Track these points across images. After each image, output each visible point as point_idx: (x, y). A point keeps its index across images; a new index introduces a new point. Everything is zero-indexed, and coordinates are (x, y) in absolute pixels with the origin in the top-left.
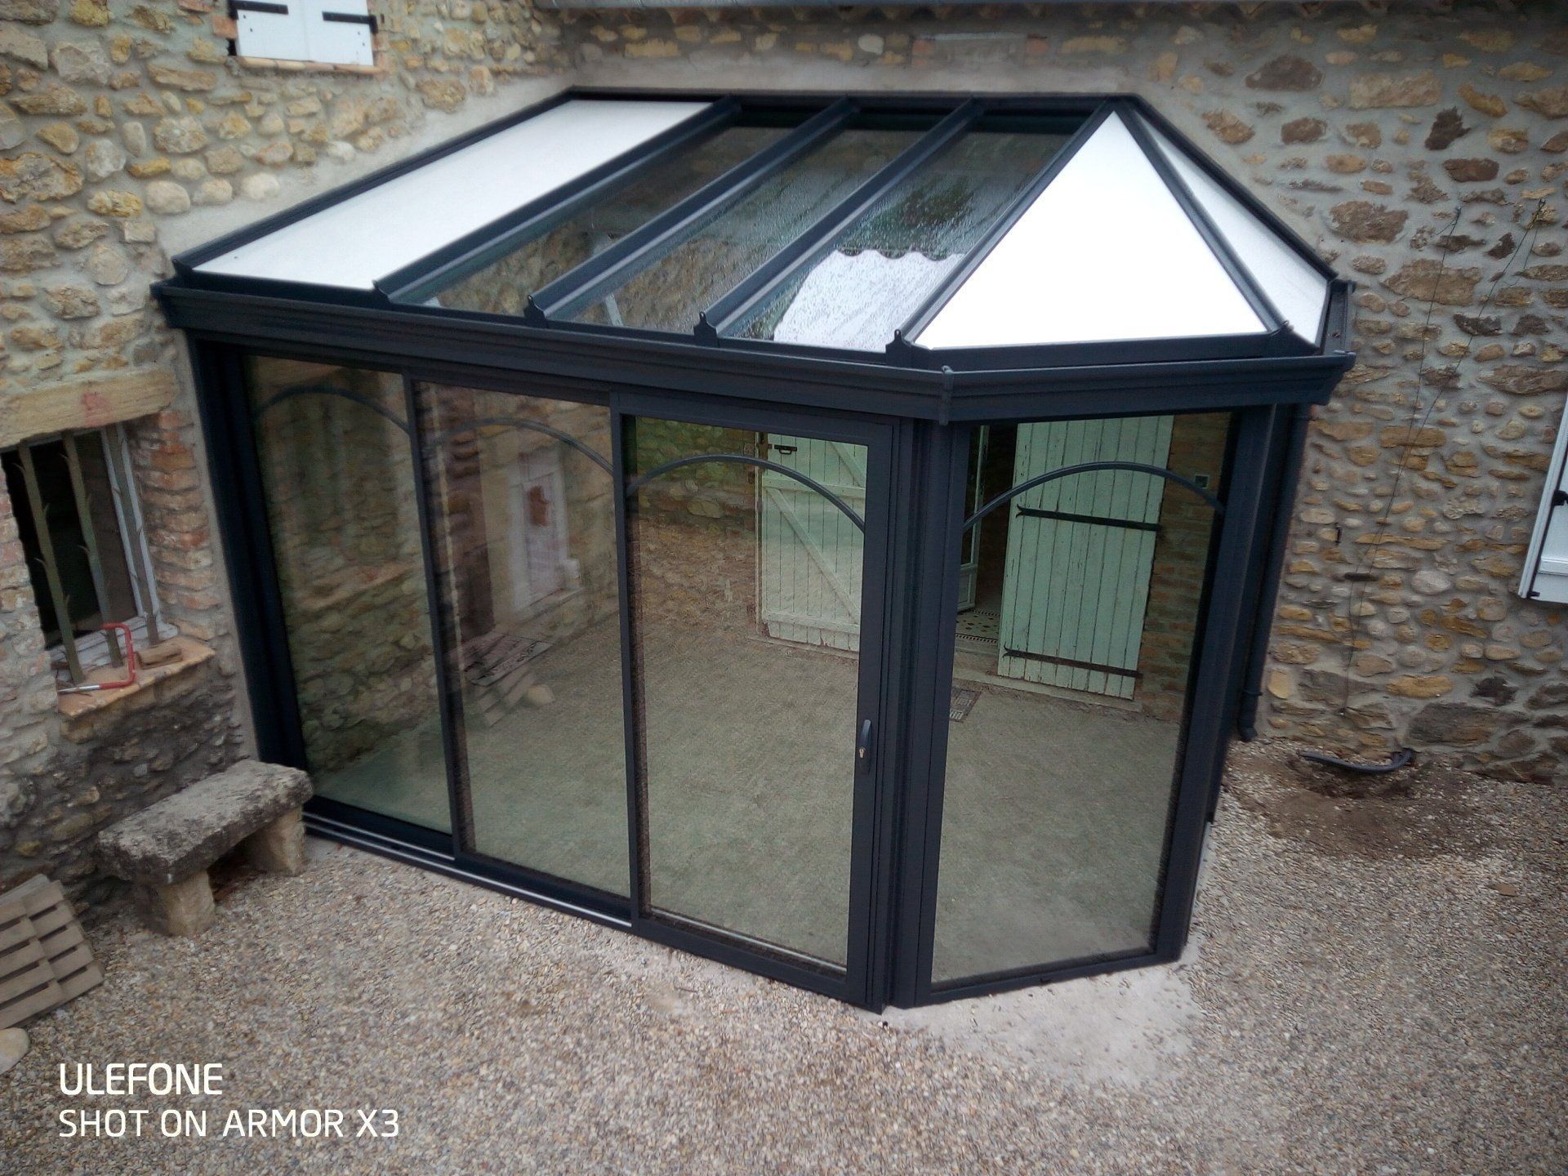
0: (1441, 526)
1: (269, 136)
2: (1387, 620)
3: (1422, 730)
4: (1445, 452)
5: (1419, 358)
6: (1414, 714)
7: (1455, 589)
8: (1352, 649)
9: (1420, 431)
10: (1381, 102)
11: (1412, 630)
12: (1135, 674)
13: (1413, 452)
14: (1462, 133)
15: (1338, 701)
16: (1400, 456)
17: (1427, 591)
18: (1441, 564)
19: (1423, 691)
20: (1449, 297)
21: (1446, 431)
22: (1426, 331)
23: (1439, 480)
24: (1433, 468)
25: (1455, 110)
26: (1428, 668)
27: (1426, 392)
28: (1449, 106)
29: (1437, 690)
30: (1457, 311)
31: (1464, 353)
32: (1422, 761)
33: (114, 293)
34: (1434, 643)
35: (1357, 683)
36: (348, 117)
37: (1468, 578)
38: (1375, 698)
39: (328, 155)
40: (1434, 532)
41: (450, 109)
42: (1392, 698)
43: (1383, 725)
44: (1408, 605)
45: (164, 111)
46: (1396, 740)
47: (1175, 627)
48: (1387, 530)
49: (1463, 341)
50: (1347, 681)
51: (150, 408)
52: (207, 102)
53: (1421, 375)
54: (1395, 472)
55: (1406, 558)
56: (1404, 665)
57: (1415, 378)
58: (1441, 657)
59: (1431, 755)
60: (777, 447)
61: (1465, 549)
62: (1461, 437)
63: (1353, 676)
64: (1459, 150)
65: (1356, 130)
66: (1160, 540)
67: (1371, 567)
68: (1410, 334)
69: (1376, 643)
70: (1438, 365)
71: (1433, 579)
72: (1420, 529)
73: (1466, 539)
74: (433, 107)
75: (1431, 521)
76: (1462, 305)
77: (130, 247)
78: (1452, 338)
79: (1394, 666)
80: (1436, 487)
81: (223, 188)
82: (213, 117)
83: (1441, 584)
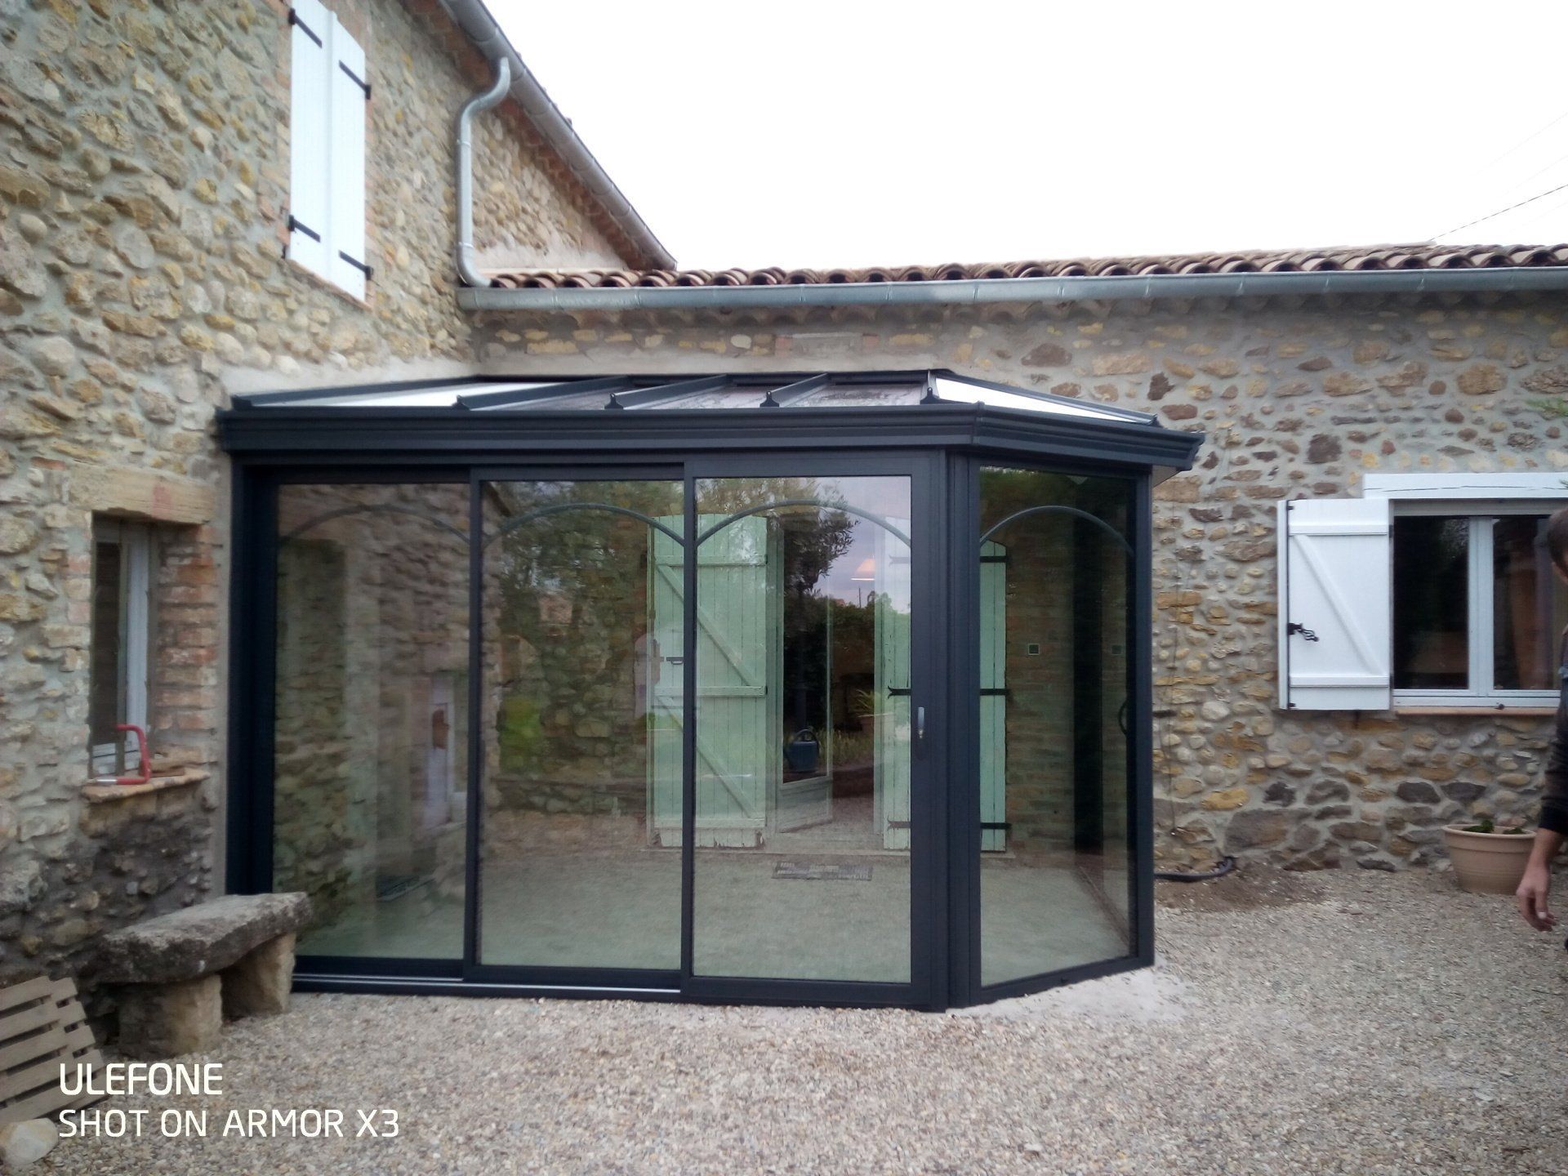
0: (1213, 665)
1: (295, 329)
2: (1189, 746)
3: (1237, 839)
4: (1203, 608)
5: (1172, 541)
6: (1227, 824)
7: (1233, 714)
8: (1170, 776)
9: (1184, 594)
10: (1113, 372)
11: (1209, 752)
12: (1006, 826)
13: (1183, 610)
14: (1170, 389)
15: (1168, 823)
16: (1174, 615)
17: (1213, 717)
18: (1220, 695)
19: (1229, 803)
20: (1183, 497)
21: (1201, 592)
22: (1173, 521)
23: (1204, 630)
24: (1198, 621)
25: (1162, 374)
26: (1228, 783)
27: (1181, 565)
28: (1158, 372)
29: (1238, 801)
30: (1191, 506)
31: (1201, 535)
32: (1241, 864)
33: (187, 409)
34: (1228, 761)
35: (1179, 804)
36: (344, 337)
37: (1241, 704)
38: (1195, 816)
39: (329, 360)
40: (1209, 670)
41: (406, 359)
42: (1208, 814)
43: (1206, 838)
44: (1203, 732)
45: (238, 281)
46: (1218, 850)
47: (1031, 777)
48: (1176, 673)
49: (1200, 527)
50: (1171, 803)
51: (196, 518)
52: (262, 285)
53: (1176, 554)
54: (1173, 626)
55: (1194, 694)
56: (1211, 784)
57: (1173, 557)
58: (1236, 772)
59: (1247, 858)
60: (669, 659)
61: (1234, 681)
62: (1212, 596)
63: (1175, 799)
64: (1170, 399)
65: (1102, 389)
66: (1010, 703)
67: (1171, 704)
68: (1163, 525)
69: (1186, 768)
70: (1186, 545)
71: (1216, 708)
72: (1198, 669)
73: (1233, 672)
74: (394, 353)
75: (1205, 662)
76: (1194, 502)
77: (203, 376)
78: (1190, 525)
79: (1204, 785)
80: (1203, 635)
81: (265, 356)
82: (266, 299)
83: (1223, 711)
